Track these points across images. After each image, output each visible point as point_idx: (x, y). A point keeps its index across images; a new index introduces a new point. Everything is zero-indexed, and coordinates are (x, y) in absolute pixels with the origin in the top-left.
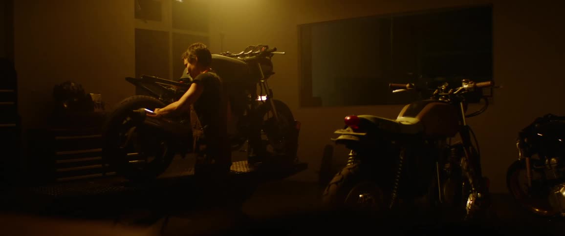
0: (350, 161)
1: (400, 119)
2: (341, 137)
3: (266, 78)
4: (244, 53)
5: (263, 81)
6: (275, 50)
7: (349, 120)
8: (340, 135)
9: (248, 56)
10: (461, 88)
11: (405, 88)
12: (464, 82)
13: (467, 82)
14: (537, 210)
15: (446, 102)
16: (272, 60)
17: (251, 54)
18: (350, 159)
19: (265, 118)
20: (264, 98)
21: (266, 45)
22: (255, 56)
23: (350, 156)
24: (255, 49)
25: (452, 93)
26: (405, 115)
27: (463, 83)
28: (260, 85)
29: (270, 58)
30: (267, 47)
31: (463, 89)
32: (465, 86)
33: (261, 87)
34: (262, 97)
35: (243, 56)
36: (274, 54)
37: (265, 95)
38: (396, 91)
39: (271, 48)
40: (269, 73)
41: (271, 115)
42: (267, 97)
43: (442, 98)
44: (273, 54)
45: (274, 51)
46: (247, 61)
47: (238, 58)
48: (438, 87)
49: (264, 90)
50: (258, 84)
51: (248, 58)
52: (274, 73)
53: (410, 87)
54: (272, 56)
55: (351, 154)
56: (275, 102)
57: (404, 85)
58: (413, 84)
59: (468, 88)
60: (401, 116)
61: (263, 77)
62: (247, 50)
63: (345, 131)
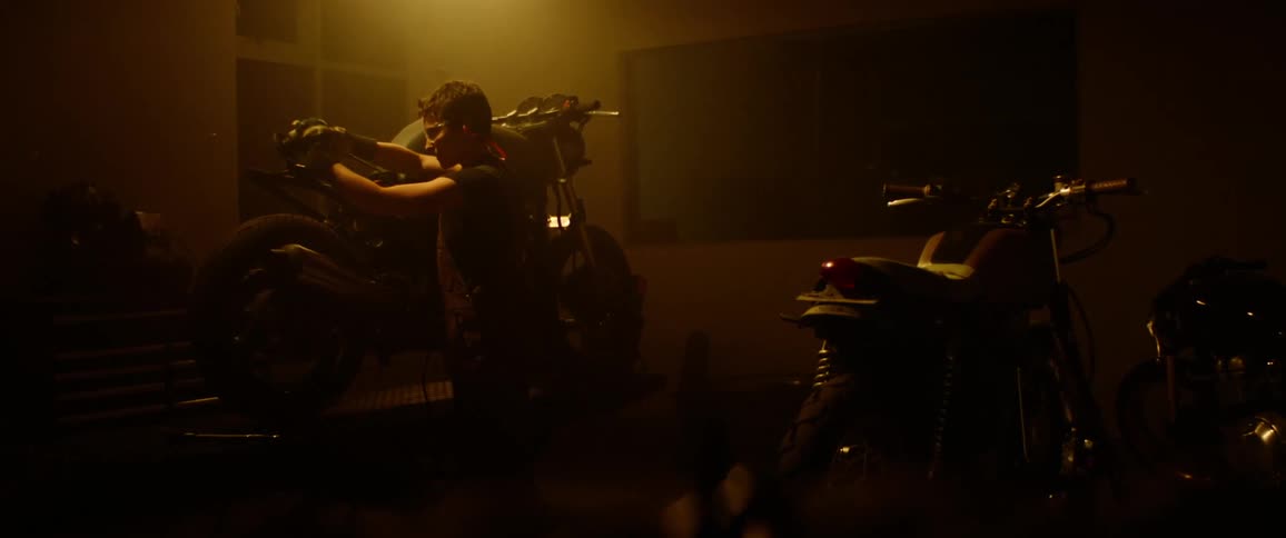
0: (822, 367)
1: (922, 265)
2: (813, 311)
3: (571, 171)
4: (516, 114)
5: (562, 181)
6: (596, 106)
7: (831, 268)
8: (813, 304)
9: (527, 121)
10: (1051, 195)
11: (918, 195)
12: (1060, 180)
13: (1066, 183)
14: (1188, 477)
15: (1018, 228)
16: (584, 133)
17: (535, 117)
18: (823, 364)
19: (568, 269)
20: (566, 221)
21: (573, 94)
22: (543, 122)
23: (823, 356)
24: (542, 104)
25: (1031, 208)
26: (936, 259)
27: (1058, 185)
28: (556, 189)
29: (582, 124)
30: (575, 99)
31: (1060, 198)
32: (1065, 191)
33: (558, 194)
34: (562, 218)
35: (514, 120)
36: (591, 115)
37: (566, 215)
38: (895, 202)
39: (584, 100)
40: (577, 161)
41: (580, 261)
42: (571, 220)
43: (1008, 219)
44: (589, 117)
45: (592, 109)
46: (527, 132)
47: (504, 125)
48: (998, 194)
49: (565, 203)
50: (550, 188)
51: (528, 125)
52: (588, 162)
53: (931, 192)
54: (586, 121)
55: (824, 351)
56: (592, 231)
57: (918, 188)
58: (940, 187)
59: (1070, 193)
60: (925, 261)
61: (564, 169)
62: (523, 108)
63: (823, 297)
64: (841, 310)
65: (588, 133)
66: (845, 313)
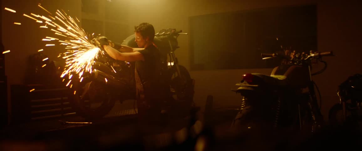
0: (243, 104)
1: (272, 76)
2: (240, 88)
3: (173, 51)
4: (159, 34)
5: (171, 52)
6: (181, 31)
7: (245, 76)
8: (240, 86)
10: (309, 56)
11: (272, 56)
13: (313, 53)
15: (300, 66)
16: (177, 39)
17: (164, 35)
18: (243, 103)
19: (173, 77)
20: (172, 64)
22: (166, 36)
24: (166, 31)
25: (303, 59)
26: (276, 74)
27: (311, 53)
28: (170, 55)
29: (177, 37)
30: (175, 29)
31: (311, 57)
32: (313, 55)
34: (171, 63)
38: (265, 58)
39: (178, 30)
40: (176, 47)
41: (177, 75)
42: (174, 63)
43: (297, 63)
44: (179, 35)
46: (162, 39)
49: (172, 59)
50: (168, 55)
51: (162, 37)
52: (179, 47)
53: (275, 56)
55: (243, 100)
56: (180, 66)
57: (271, 54)
58: (277, 54)
60: (273, 75)
61: (172, 49)
62: (161, 32)
63: (243, 84)
64: (248, 88)
65: (179, 39)
66: (249, 89)
